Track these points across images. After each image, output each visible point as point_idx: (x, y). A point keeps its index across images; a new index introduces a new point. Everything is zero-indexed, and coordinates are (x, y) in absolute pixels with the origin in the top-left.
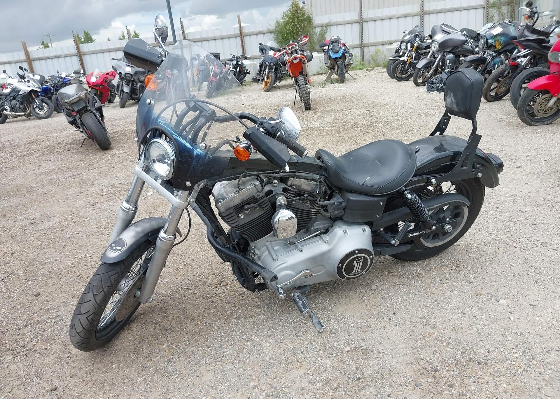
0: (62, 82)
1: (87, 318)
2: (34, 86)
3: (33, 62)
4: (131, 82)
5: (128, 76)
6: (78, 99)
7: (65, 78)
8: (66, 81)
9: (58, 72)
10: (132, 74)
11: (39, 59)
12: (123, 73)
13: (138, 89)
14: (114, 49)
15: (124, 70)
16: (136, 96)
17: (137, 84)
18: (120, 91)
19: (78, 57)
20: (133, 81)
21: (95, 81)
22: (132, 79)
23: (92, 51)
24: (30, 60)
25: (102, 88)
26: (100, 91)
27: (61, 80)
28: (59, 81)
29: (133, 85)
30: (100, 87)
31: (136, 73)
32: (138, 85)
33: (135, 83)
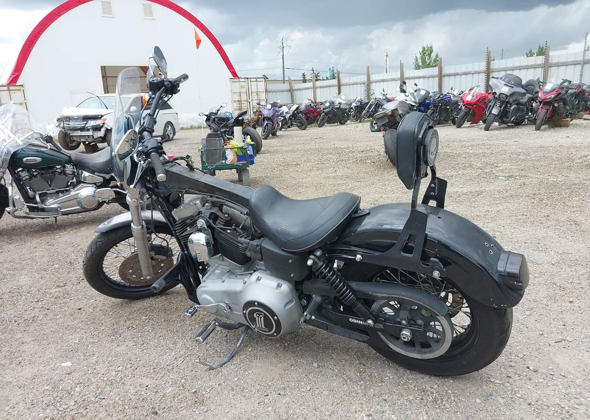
0: (441, 98)
2: (411, 100)
3: (443, 78)
4: (505, 104)
5: (503, 97)
6: (382, 115)
7: (446, 95)
8: (446, 98)
9: (452, 89)
10: (508, 94)
11: (449, 75)
12: (498, 93)
13: (511, 111)
15: (500, 90)
16: (507, 120)
17: (511, 106)
18: (489, 112)
19: (486, 74)
20: (508, 103)
21: (469, 100)
22: (507, 100)
23: (502, 68)
24: (441, 75)
25: (476, 107)
26: (473, 111)
27: (441, 96)
28: (439, 97)
29: (506, 107)
30: (474, 106)
31: (513, 94)
32: (512, 108)
33: (509, 105)
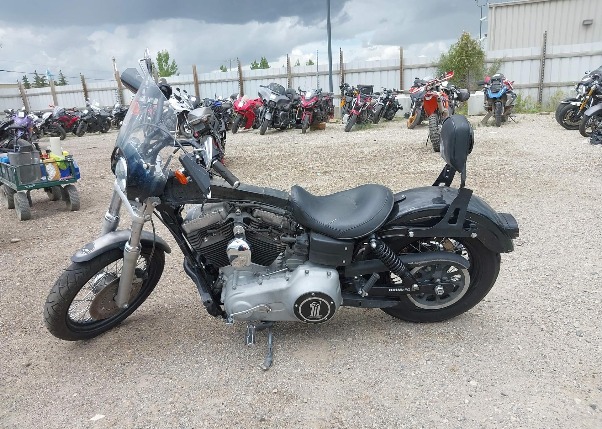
0: (214, 105)
1: (52, 306)
2: (187, 106)
3: (199, 85)
4: (274, 110)
5: (272, 104)
6: (199, 121)
7: (217, 101)
8: (218, 105)
9: (216, 96)
10: (276, 102)
11: (205, 82)
12: (268, 100)
13: (280, 117)
14: (273, 76)
15: (269, 98)
16: (277, 125)
17: (279, 113)
18: (262, 118)
19: (239, 83)
20: (276, 109)
21: (241, 106)
22: (276, 107)
23: (252, 77)
24: (197, 83)
25: (247, 114)
26: (246, 116)
27: (213, 103)
28: (211, 104)
29: (275, 113)
30: (246, 112)
31: (280, 101)
32: (281, 114)
33: (277, 112)
